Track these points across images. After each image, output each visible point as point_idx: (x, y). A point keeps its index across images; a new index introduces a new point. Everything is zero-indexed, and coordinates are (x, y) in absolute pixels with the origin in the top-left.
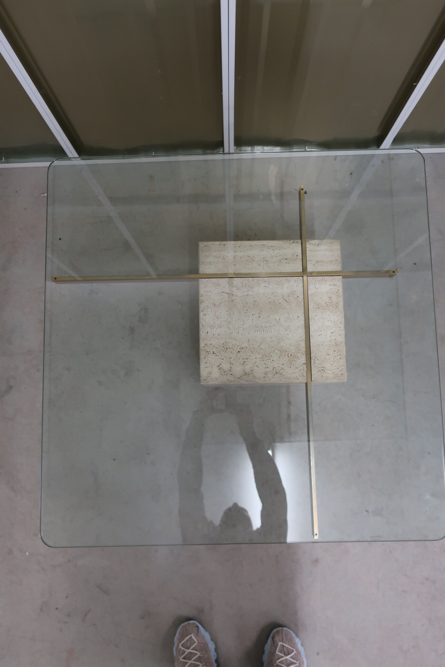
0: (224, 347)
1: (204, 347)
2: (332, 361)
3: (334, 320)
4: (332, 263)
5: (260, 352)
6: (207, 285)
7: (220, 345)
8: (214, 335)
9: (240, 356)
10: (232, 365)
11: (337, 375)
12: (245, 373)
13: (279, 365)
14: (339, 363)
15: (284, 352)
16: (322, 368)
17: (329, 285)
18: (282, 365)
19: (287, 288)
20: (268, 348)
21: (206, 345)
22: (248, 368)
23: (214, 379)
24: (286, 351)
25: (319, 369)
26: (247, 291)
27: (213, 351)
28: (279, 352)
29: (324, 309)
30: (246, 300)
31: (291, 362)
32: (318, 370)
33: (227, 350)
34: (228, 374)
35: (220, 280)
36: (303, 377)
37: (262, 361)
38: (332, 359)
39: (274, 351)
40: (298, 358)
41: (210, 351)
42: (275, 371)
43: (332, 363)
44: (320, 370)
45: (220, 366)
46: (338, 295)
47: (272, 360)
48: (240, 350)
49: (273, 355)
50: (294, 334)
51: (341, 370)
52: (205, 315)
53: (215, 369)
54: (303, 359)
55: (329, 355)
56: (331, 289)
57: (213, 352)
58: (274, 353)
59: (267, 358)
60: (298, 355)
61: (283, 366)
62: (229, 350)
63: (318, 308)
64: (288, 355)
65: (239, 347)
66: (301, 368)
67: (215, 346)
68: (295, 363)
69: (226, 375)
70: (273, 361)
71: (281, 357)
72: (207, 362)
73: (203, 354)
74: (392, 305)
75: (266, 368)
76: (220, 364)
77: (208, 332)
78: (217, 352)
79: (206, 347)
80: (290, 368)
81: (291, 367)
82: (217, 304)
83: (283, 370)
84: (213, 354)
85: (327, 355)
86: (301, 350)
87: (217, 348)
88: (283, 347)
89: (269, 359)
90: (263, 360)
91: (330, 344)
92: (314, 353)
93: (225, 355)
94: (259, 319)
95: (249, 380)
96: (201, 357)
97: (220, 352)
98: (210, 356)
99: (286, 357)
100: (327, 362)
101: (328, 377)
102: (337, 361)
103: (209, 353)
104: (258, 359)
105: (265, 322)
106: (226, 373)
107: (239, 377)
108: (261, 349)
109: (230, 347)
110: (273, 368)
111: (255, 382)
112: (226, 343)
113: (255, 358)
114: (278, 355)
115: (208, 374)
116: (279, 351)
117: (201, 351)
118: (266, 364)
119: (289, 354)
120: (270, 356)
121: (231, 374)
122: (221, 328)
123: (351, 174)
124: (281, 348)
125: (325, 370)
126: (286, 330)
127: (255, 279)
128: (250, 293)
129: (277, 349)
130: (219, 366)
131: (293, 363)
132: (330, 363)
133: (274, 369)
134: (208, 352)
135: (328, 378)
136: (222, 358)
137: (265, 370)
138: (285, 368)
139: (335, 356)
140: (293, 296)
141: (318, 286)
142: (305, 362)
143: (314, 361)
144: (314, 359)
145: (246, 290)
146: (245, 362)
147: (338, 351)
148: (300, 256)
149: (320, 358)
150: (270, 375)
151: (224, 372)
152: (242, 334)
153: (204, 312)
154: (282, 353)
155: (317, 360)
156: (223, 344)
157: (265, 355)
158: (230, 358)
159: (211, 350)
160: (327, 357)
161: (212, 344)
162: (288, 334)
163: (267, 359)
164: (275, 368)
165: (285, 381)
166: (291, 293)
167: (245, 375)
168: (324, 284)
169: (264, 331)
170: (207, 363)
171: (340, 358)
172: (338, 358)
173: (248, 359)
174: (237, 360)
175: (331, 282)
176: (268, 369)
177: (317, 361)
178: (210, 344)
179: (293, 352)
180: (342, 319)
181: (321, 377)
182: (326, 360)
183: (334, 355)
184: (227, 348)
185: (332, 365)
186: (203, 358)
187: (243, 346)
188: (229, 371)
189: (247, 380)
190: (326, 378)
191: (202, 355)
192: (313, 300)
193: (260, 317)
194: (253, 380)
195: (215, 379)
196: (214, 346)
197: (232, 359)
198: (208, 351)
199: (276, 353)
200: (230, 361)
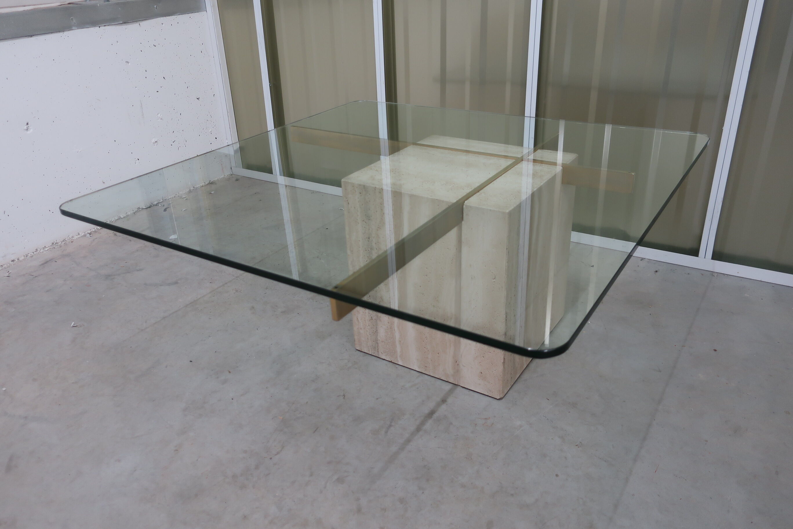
5: (424, 179)
11: (499, 207)
13: (436, 188)
19: (492, 161)
20: (436, 179)
24: (454, 184)
26: (450, 156)
27: (378, 170)
37: (421, 183)
39: (440, 181)
42: (428, 190)
53: (367, 177)
61: (440, 189)
64: (453, 186)
69: (373, 181)
70: (433, 185)
71: (445, 185)
73: (365, 169)
75: (421, 186)
80: (448, 191)
83: (437, 191)
84: (376, 171)
85: (501, 195)
86: (471, 187)
88: (453, 181)
91: (510, 191)
92: (485, 191)
99: (450, 186)
101: (487, 205)
103: (371, 169)
108: (428, 178)
114: (442, 184)
115: (355, 177)
116: (446, 182)
120: (432, 182)
124: (450, 182)
125: (487, 201)
131: (454, 190)
133: (429, 188)
137: (418, 187)
142: (468, 192)
143: (480, 194)
149: (490, 195)
153: (395, 155)
154: (448, 184)
157: (429, 181)
159: (376, 169)
166: (494, 164)
170: (363, 173)
175: (548, 167)
177: (483, 195)
179: (461, 186)
181: (477, 203)
185: (499, 200)
186: (363, 170)
196: (381, 168)
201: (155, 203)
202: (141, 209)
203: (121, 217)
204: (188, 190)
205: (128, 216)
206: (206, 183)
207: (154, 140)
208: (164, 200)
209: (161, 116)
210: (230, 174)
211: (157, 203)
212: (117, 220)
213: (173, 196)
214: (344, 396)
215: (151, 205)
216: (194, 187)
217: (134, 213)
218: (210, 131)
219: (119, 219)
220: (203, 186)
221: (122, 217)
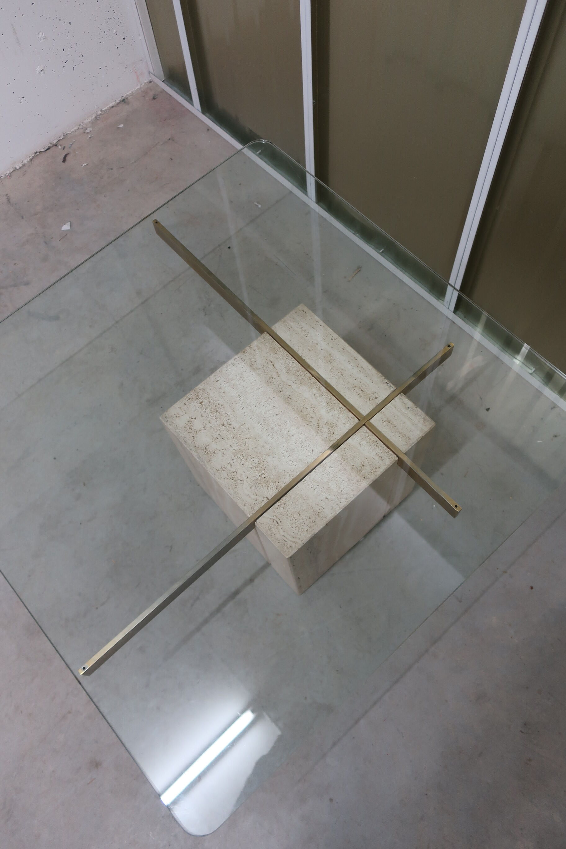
0: (217, 407)
2: (296, 525)
3: (342, 489)
4: (402, 436)
5: (241, 445)
6: (265, 343)
7: (214, 402)
8: (220, 388)
9: (219, 430)
10: (204, 429)
11: (285, 542)
12: (206, 448)
13: (243, 473)
14: (301, 534)
15: (261, 467)
16: (279, 520)
17: (376, 454)
18: (247, 477)
19: (332, 416)
20: (253, 449)
21: (204, 389)
22: (213, 446)
23: (174, 425)
24: (265, 470)
25: (275, 518)
26: (294, 383)
27: (203, 401)
28: (257, 463)
29: (345, 469)
30: (283, 389)
31: (258, 484)
32: (273, 517)
33: (215, 412)
34: (191, 433)
35: (281, 350)
36: (252, 509)
37: (233, 454)
38: (299, 522)
39: (254, 457)
40: (268, 487)
41: (200, 398)
42: (234, 476)
43: (294, 525)
44: (275, 521)
45: (193, 420)
46: (374, 471)
47: (242, 462)
48: (226, 424)
49: (248, 460)
50: (290, 462)
51: (294, 542)
52: (233, 364)
53: (186, 418)
54: (272, 493)
55: (300, 515)
56: (374, 459)
57: (201, 401)
58: (252, 460)
59: (240, 456)
60: (272, 484)
61: (245, 479)
62: (216, 414)
63: (339, 463)
64: (262, 474)
65: (228, 421)
66: (261, 499)
68: (260, 489)
69: (189, 433)
70: (243, 464)
71: (254, 468)
72: (187, 404)
73: (191, 395)
74: (460, 602)
75: (230, 464)
76: (195, 418)
77: (218, 381)
78: (205, 405)
79: (201, 391)
80: (251, 488)
81: (253, 488)
82: (255, 366)
83: (242, 482)
84: (200, 404)
85: (298, 513)
86: (279, 482)
87: (210, 402)
88: (266, 462)
89: (241, 459)
90: (235, 455)
91: (312, 507)
92: (288, 499)
93: (208, 415)
94: (275, 415)
95: (201, 458)
96: (188, 395)
97: (207, 407)
98: (195, 402)
99: (258, 474)
100: (290, 520)
101: (275, 534)
102: (301, 529)
104: (232, 449)
105: (277, 424)
106: (190, 431)
107: (197, 446)
108: (245, 443)
109: (220, 413)
110: (235, 471)
111: (205, 465)
112: (222, 405)
113: (231, 446)
114: (254, 464)
115: (175, 415)
116: (259, 462)
117: (193, 391)
118: (234, 461)
119: (264, 474)
120: (245, 457)
121: (193, 437)
122: (233, 389)
123: (556, 436)
124: (264, 462)
125: (279, 525)
126: (287, 451)
127: (313, 379)
128: (294, 386)
129: (259, 459)
130: (192, 418)
131: (258, 487)
132: (291, 524)
133: (235, 473)
134: (198, 398)
135: (273, 535)
136: (203, 415)
137: (226, 465)
138: (245, 482)
139: (304, 523)
140: (330, 428)
141: (364, 443)
142: (270, 498)
143: (279, 506)
144: (281, 504)
145: (294, 380)
146: (218, 439)
147: (313, 522)
148: (378, 401)
149: (288, 509)
150: (224, 474)
151: (190, 428)
152: (244, 413)
153: (236, 361)
154: (259, 466)
155: (283, 508)
156: (219, 404)
157: (243, 452)
158: (209, 422)
159: (202, 399)
160: (296, 516)
161: (210, 394)
162: (284, 456)
163: (240, 458)
164: (237, 472)
165: (231, 494)
166: (331, 424)
167: (203, 450)
168: (372, 447)
169: (267, 431)
170: (186, 406)
171: (307, 529)
172: (306, 528)
173: (223, 439)
174: (213, 430)
175: (382, 452)
176: (229, 467)
177: (281, 509)
178: (208, 393)
179: (270, 477)
180: (352, 496)
181: (269, 527)
182: (292, 517)
183: (305, 520)
184: (217, 411)
185: (291, 528)
186: (188, 397)
187: (233, 424)
188: (194, 432)
189: (200, 456)
190: (271, 533)
191: (190, 394)
192: (344, 451)
193: (278, 415)
194: (206, 462)
195: (176, 425)
196: (209, 398)
197: (210, 424)
198: (199, 396)
199: (253, 461)
200: (206, 425)
201: (55, 142)
202: (38, 153)
203: (16, 168)
204: (94, 117)
205: (24, 165)
206: (118, 101)
207: (39, 69)
208: (65, 136)
209: (43, 36)
210: (148, 80)
211: (57, 141)
212: (13, 171)
213: (76, 128)
214: (171, 547)
215: (50, 146)
216: (101, 111)
217: (31, 160)
218: (114, 32)
219: (14, 170)
220: (113, 107)
221: (18, 168)
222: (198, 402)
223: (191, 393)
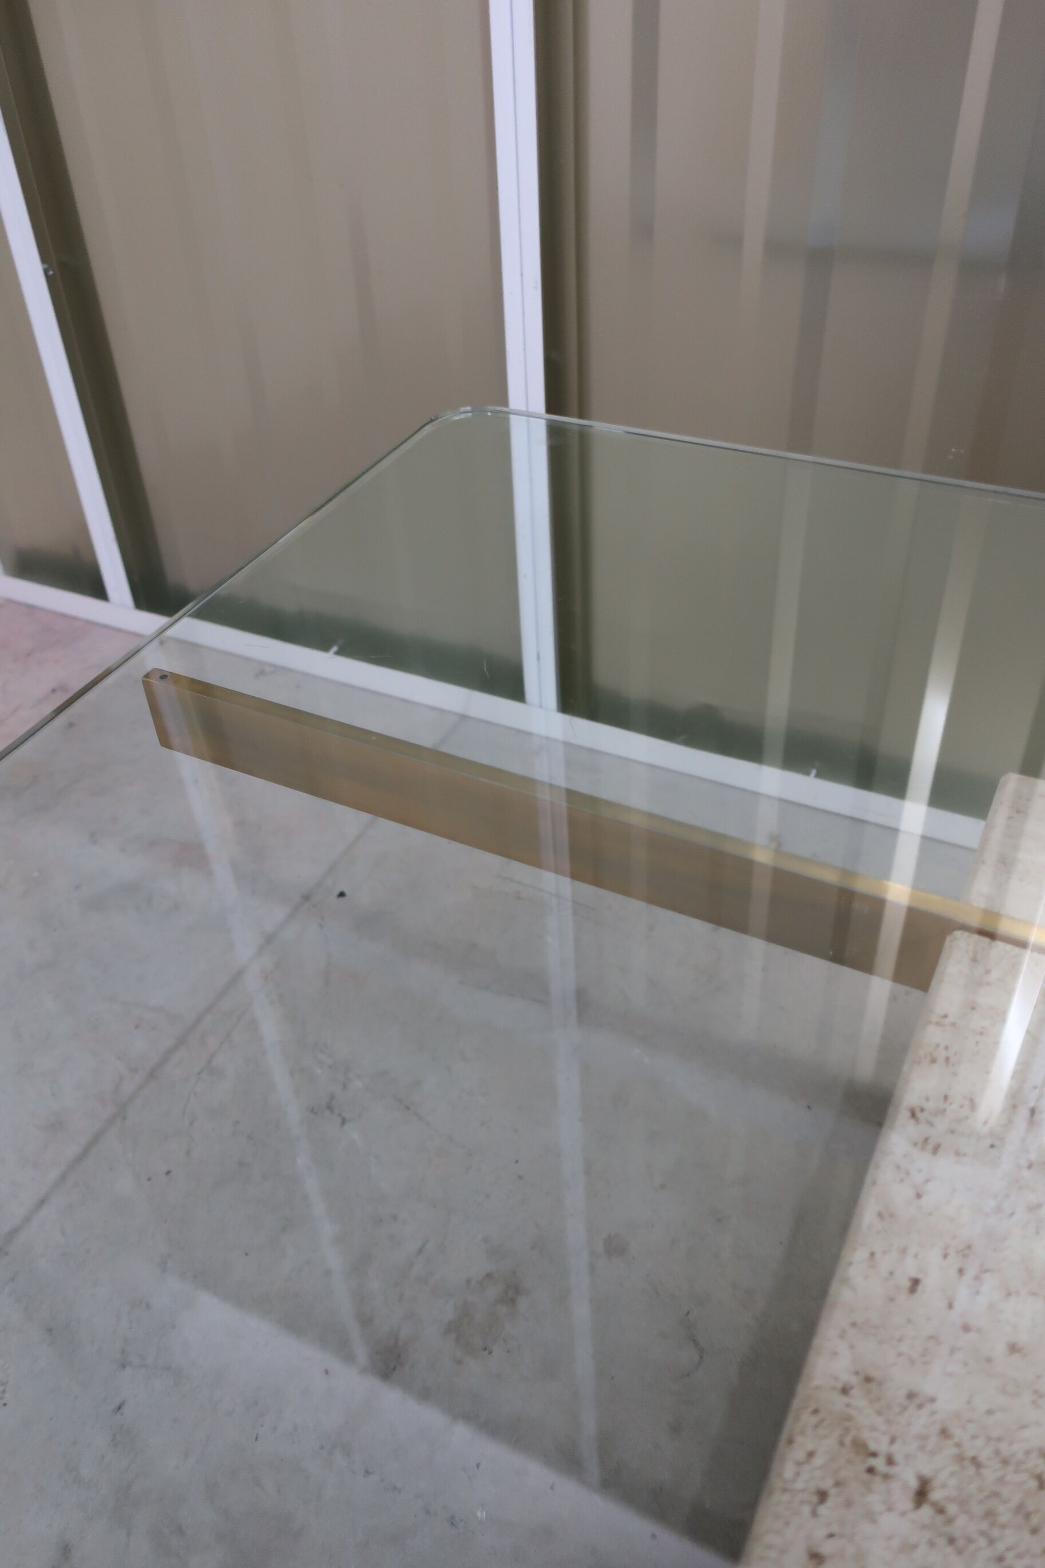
1: (845, 1391)
7: (1003, 1446)
8: (966, 1330)
21: (868, 1380)
27: (926, 1472)
41: (890, 1461)
57: (914, 1484)
67: (957, 1432)
72: (827, 1548)
73: (811, 1455)
77: (916, 1282)
78: (963, 1504)
84: (918, 1504)
87: (974, 1460)
96: (789, 1470)
97: (990, 1515)
98: (875, 1500)
103: (871, 1470)
117: (807, 1419)
134: (873, 1462)
153: (931, 1124)
159: (907, 1459)
161: (933, 1400)
178: (911, 1396)
186: (800, 1485)
191: (799, 1454)
196: (944, 1433)
198: (873, 1446)
222: (904, 1502)
223: (804, 1443)
